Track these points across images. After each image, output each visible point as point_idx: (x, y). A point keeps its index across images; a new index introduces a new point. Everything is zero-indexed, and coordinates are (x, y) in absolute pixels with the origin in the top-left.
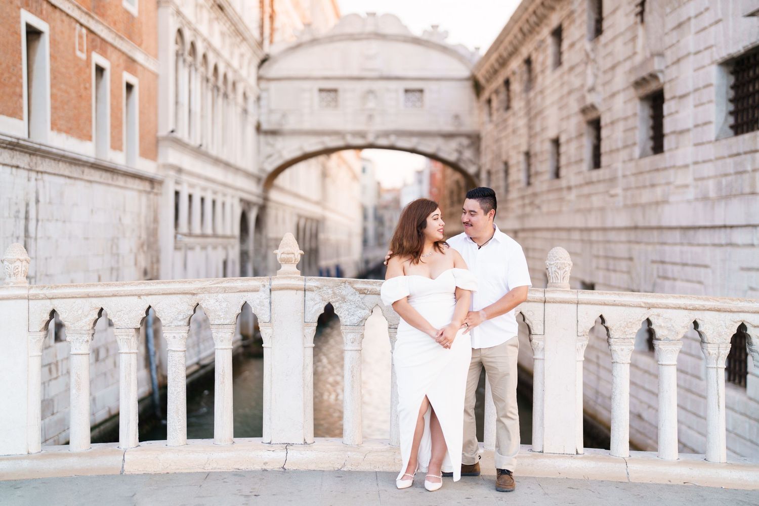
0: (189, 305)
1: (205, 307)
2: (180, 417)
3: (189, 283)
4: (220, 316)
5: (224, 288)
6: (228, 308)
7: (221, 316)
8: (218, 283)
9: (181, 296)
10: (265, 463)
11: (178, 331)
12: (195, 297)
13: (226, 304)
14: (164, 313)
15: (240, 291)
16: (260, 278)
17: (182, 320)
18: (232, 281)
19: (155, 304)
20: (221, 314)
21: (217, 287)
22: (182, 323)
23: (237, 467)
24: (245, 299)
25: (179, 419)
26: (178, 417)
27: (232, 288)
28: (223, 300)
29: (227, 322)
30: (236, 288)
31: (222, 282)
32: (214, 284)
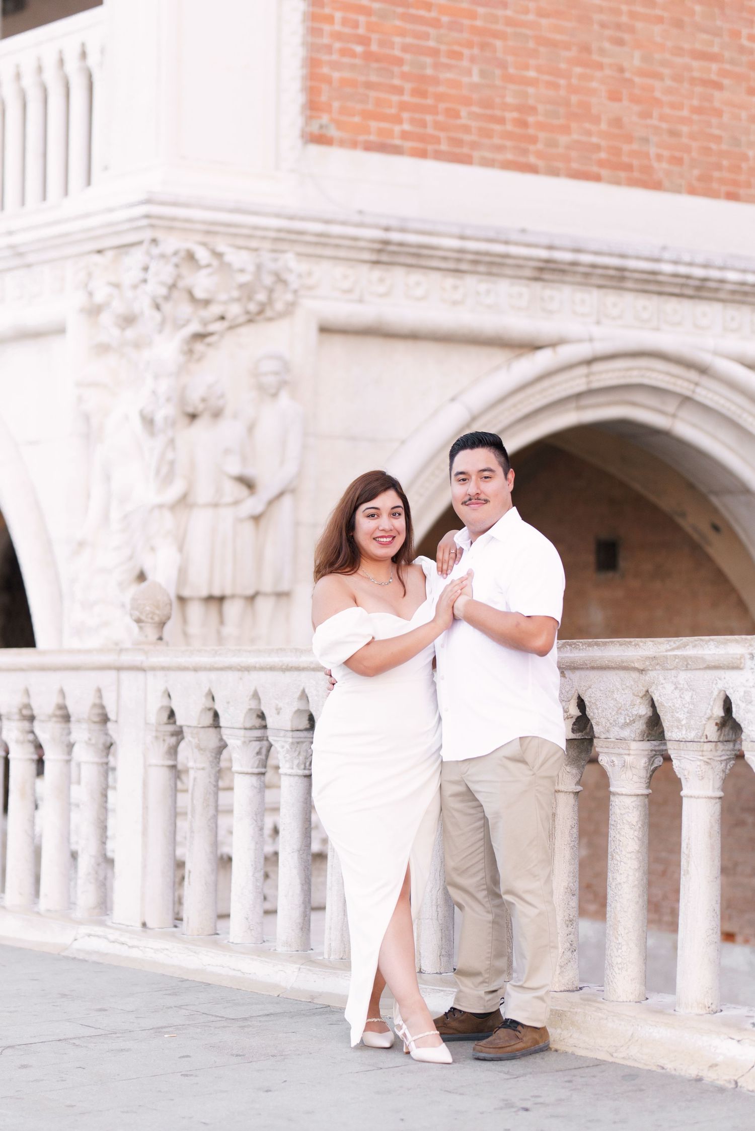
0: (634, 694)
1: (658, 700)
2: (620, 940)
3: (636, 645)
4: (679, 720)
5: (685, 658)
6: (693, 704)
7: (684, 722)
8: (678, 648)
9: (622, 673)
10: (713, 1066)
11: (616, 751)
12: (643, 677)
13: (690, 694)
14: (597, 709)
15: (709, 668)
16: (746, 639)
17: (626, 725)
18: (701, 643)
19: (584, 688)
20: (681, 715)
21: (675, 656)
22: (626, 733)
23: (662, 1062)
24: (720, 685)
25: (619, 943)
26: (617, 938)
27: (696, 659)
28: (686, 687)
29: (691, 736)
30: (703, 659)
31: (685, 646)
32: (673, 649)
